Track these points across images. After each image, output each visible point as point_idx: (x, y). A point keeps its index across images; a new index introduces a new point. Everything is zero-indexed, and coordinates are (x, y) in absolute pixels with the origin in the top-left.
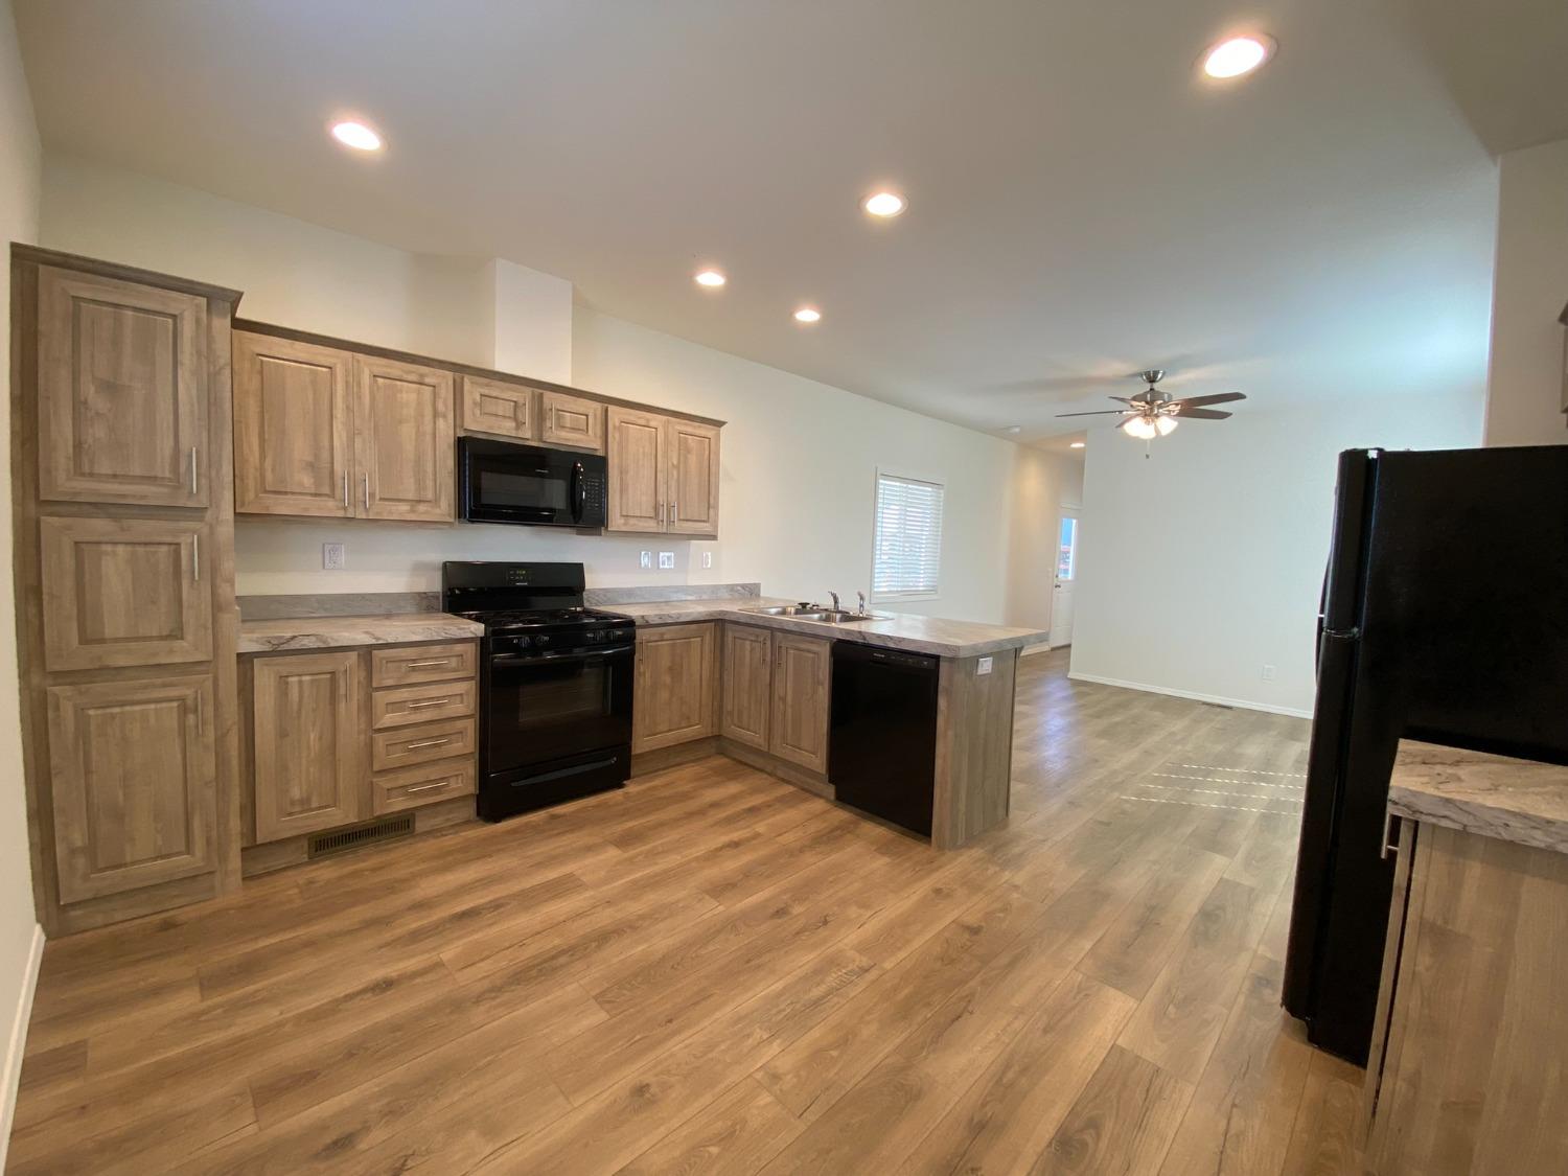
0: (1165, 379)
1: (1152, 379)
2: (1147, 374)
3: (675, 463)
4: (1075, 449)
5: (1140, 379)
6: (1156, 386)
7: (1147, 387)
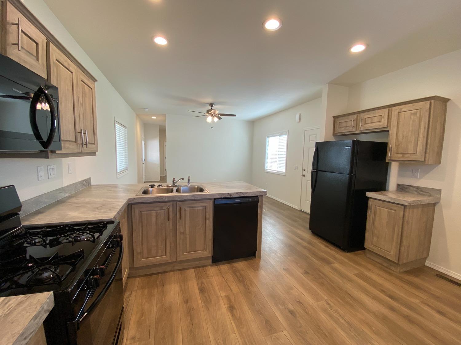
0: (214, 106)
1: (212, 106)
2: (211, 104)
3: (82, 102)
4: (153, 119)
5: (208, 105)
6: (213, 108)
7: (210, 108)
